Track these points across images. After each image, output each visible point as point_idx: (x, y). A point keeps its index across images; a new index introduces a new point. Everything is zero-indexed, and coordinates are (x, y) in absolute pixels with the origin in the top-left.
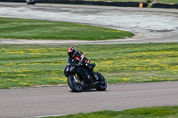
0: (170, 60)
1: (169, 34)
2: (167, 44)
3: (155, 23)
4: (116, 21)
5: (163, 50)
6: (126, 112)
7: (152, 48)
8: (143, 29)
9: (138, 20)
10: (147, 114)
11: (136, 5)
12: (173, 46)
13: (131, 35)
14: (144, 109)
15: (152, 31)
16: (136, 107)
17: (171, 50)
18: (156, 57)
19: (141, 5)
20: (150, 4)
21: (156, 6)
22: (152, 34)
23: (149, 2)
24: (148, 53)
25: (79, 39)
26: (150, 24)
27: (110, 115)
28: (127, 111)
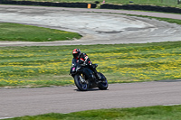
0: (118, 62)
1: (118, 35)
2: (115, 45)
3: (103, 24)
4: (64, 22)
5: (111, 52)
6: (73, 115)
7: (100, 49)
8: (91, 30)
9: (87, 21)
10: (94, 116)
11: (85, 5)
12: (121, 48)
13: (79, 36)
14: (92, 111)
15: (100, 32)
16: (84, 110)
17: (120, 51)
18: (104, 59)
19: (89, 6)
20: (99, 5)
21: (104, 7)
22: (100, 35)
23: (98, 3)
24: (96, 54)
25: (26, 40)
26: (98, 25)
27: (57, 118)
28: (74, 113)
